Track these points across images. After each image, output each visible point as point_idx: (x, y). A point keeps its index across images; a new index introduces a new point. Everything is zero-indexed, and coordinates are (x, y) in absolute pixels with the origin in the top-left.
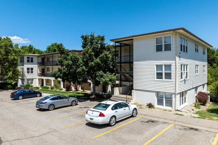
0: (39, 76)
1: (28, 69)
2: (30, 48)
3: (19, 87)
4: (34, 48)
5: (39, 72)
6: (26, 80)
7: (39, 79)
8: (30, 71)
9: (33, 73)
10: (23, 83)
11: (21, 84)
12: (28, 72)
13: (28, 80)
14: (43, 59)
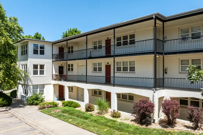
0: (55, 80)
1: (35, 67)
2: (36, 37)
3: (19, 100)
4: (42, 37)
5: (54, 73)
6: (31, 87)
7: (54, 85)
8: (39, 70)
9: (43, 74)
10: (26, 93)
11: (23, 94)
12: (35, 73)
13: (36, 87)
14: (61, 49)
